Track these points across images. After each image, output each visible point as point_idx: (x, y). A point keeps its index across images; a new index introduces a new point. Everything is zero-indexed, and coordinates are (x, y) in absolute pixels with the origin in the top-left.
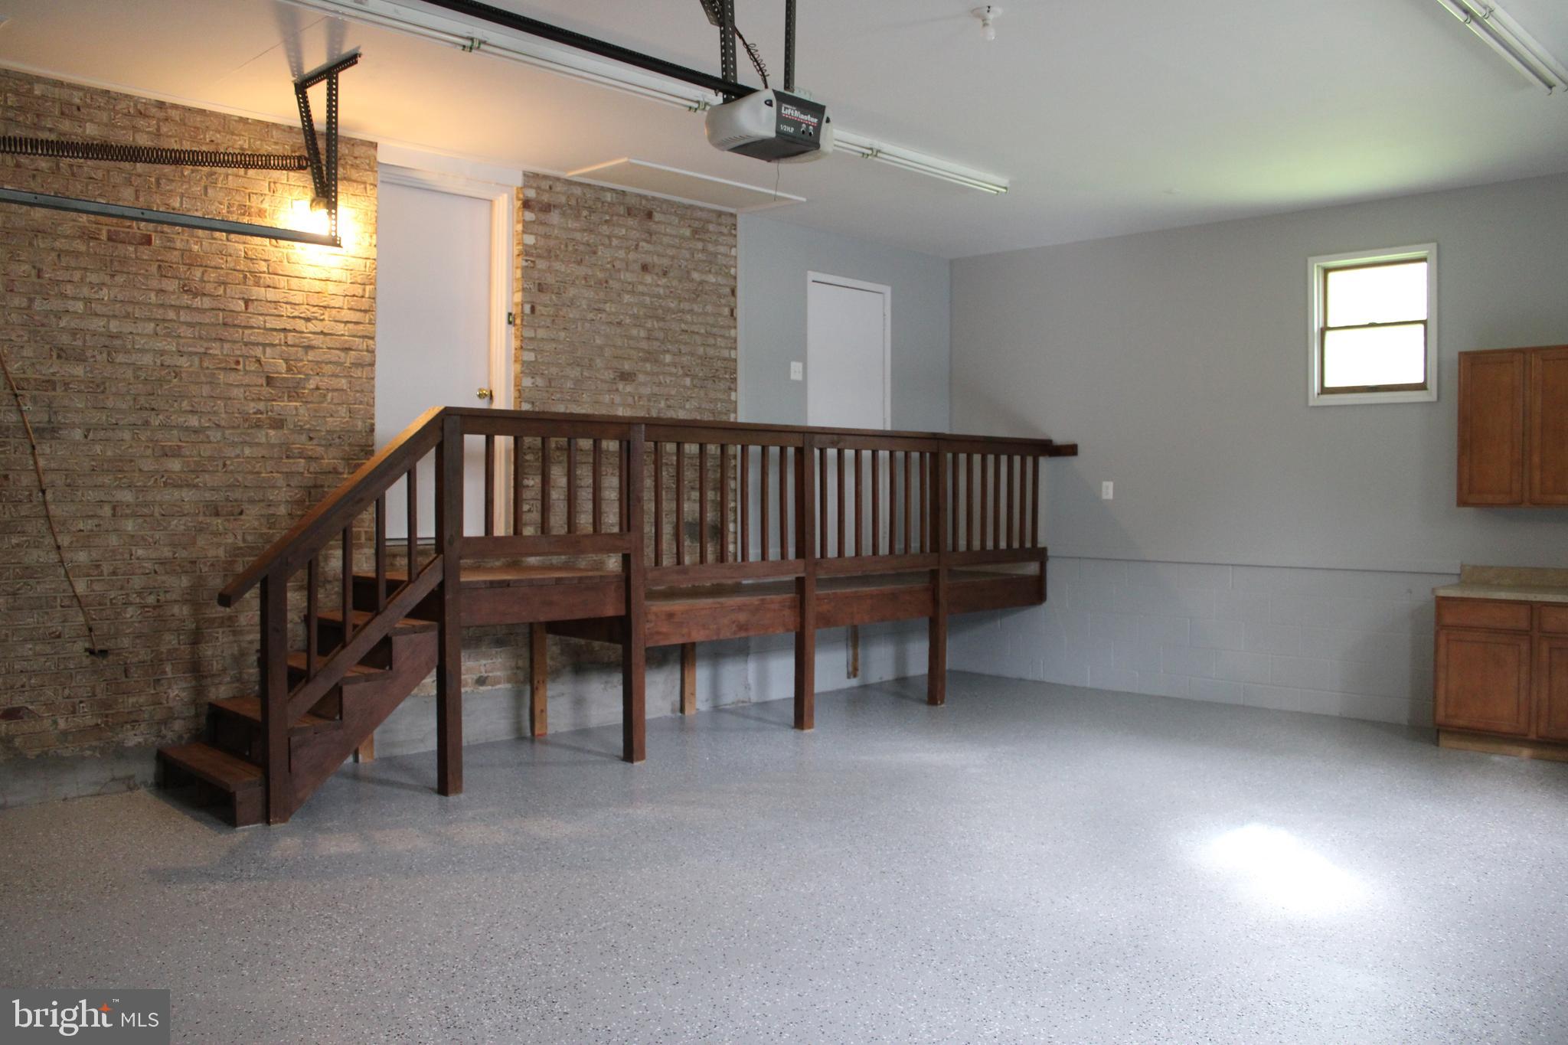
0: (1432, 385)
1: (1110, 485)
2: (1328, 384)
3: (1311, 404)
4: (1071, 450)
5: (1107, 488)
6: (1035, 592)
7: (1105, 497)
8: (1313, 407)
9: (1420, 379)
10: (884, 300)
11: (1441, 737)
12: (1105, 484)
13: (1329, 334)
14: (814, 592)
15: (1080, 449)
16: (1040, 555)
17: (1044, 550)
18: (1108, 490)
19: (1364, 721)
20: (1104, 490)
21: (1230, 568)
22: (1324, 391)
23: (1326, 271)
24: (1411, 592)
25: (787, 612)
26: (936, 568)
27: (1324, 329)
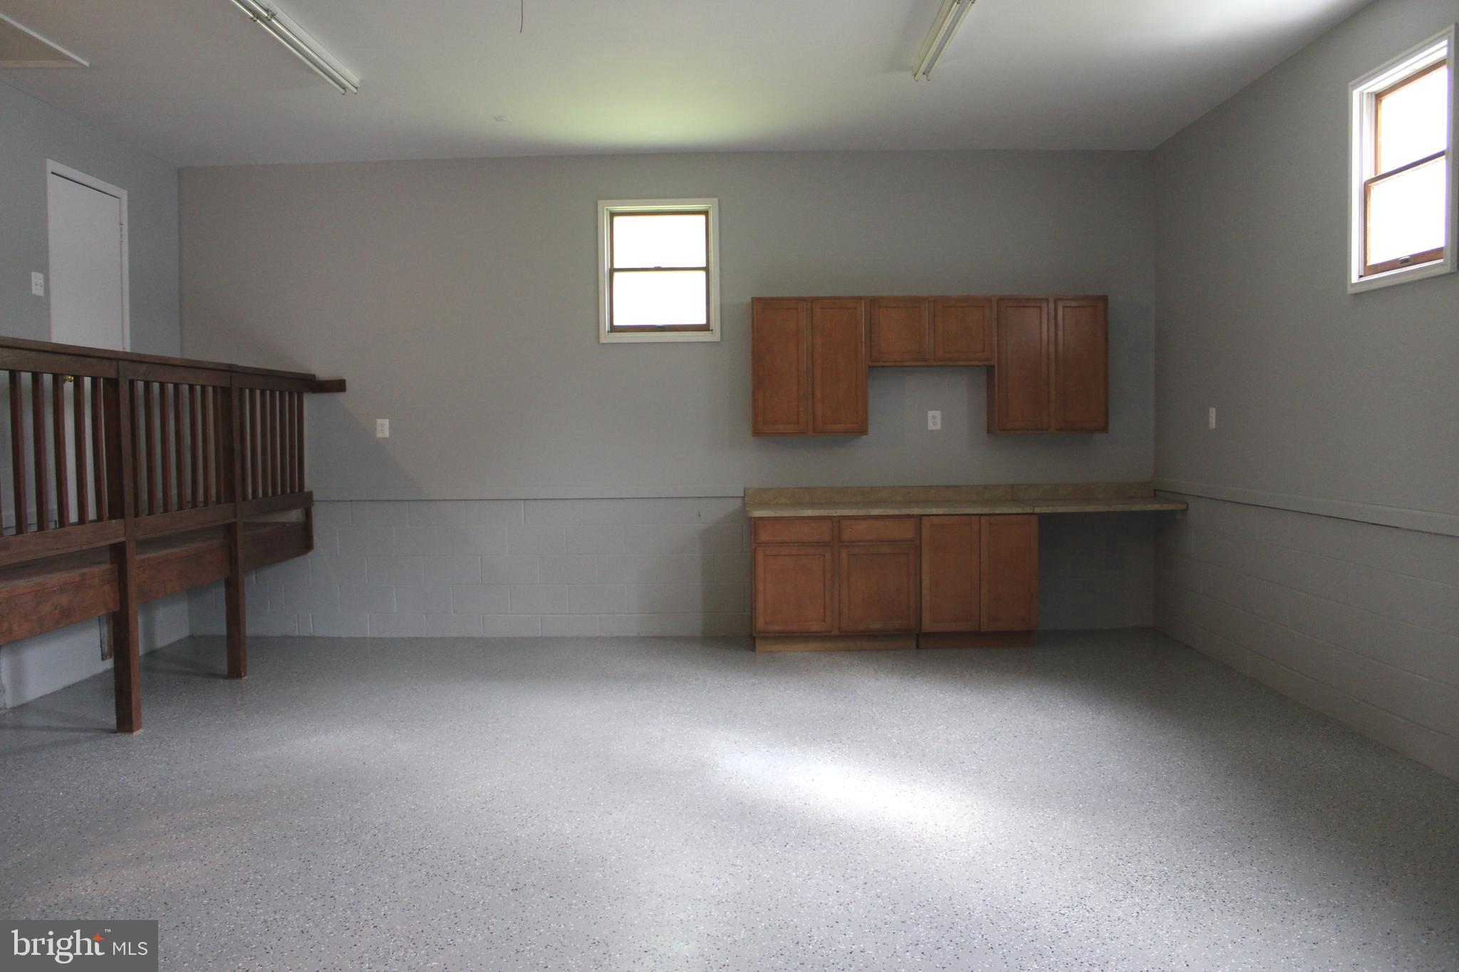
0: (715, 324)
1: (386, 422)
2: (616, 323)
3: (603, 340)
4: (338, 386)
5: (383, 425)
6: (302, 540)
7: (379, 435)
8: (603, 344)
9: (703, 321)
10: (120, 203)
11: (758, 642)
12: (379, 421)
13: (616, 275)
14: (136, 559)
15: (348, 385)
16: (306, 502)
17: (310, 494)
18: (383, 428)
19: (662, 638)
20: (379, 428)
21: (523, 501)
22: (614, 329)
23: (613, 215)
24: (700, 516)
25: (107, 588)
26: (233, 520)
27: (613, 271)
